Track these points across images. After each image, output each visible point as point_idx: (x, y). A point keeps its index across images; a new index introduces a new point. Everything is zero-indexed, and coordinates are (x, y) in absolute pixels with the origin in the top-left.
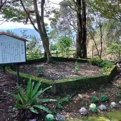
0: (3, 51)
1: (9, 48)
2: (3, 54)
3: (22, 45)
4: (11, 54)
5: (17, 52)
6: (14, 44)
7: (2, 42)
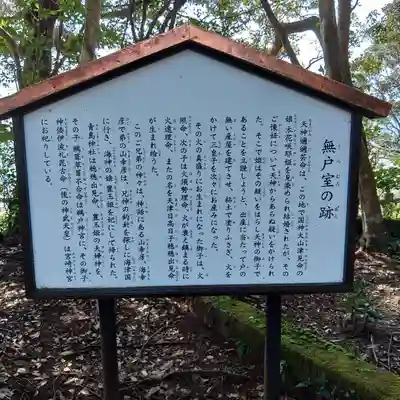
0: (177, 193)
1: (221, 167)
2: (179, 213)
3: (329, 146)
4: (236, 218)
5: (280, 204)
6: (267, 132)
7: (175, 116)
